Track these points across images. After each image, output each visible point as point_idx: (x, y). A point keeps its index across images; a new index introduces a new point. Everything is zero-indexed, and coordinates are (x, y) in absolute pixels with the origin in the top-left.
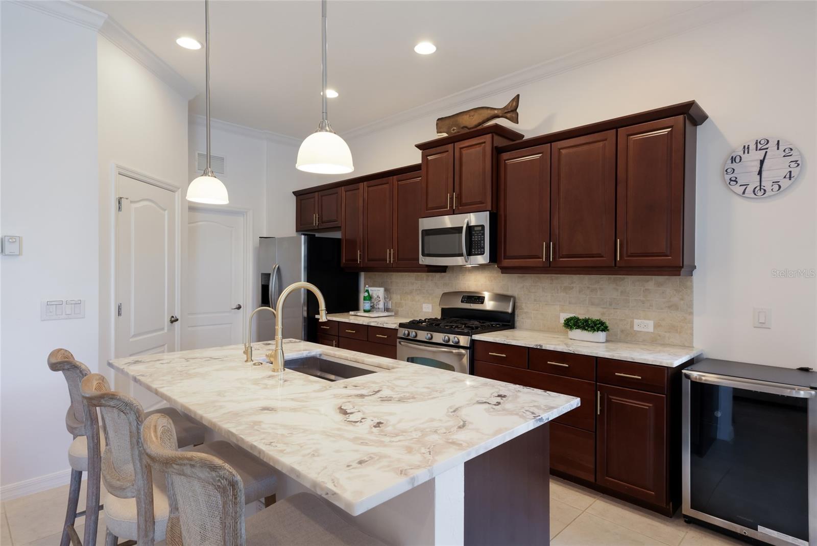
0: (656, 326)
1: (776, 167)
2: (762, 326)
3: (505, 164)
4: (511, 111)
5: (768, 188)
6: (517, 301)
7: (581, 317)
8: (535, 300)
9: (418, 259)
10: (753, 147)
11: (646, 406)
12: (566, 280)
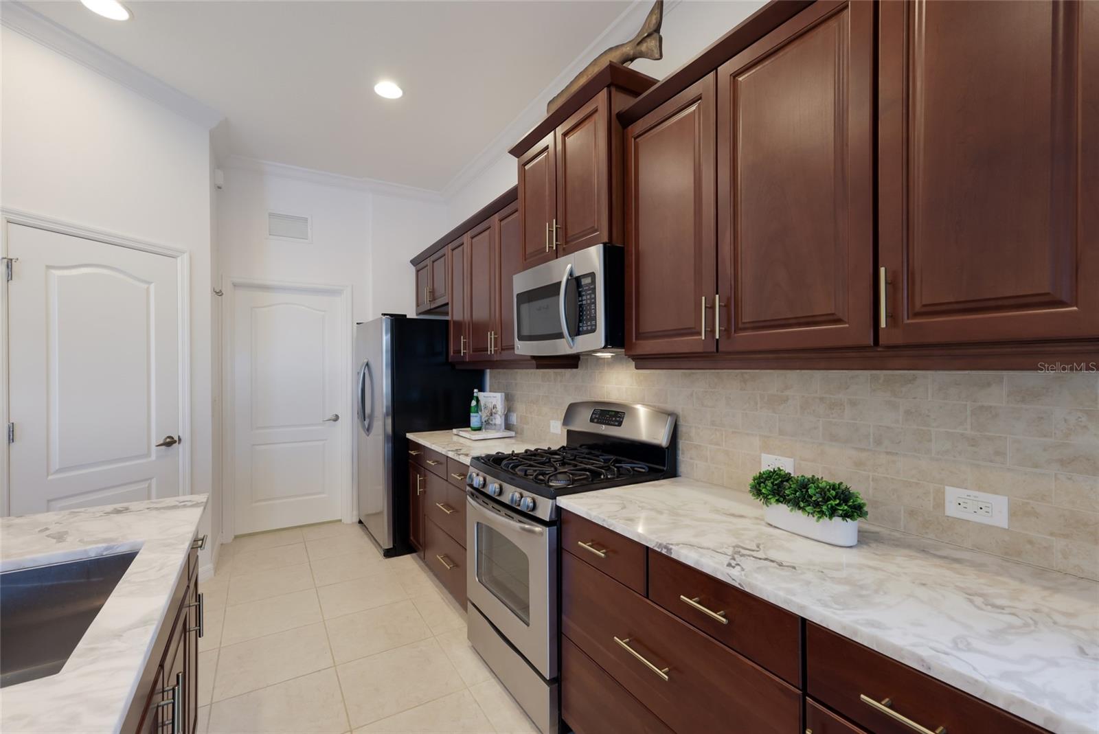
0: (1019, 513)
3: (636, 145)
6: (681, 422)
8: (713, 423)
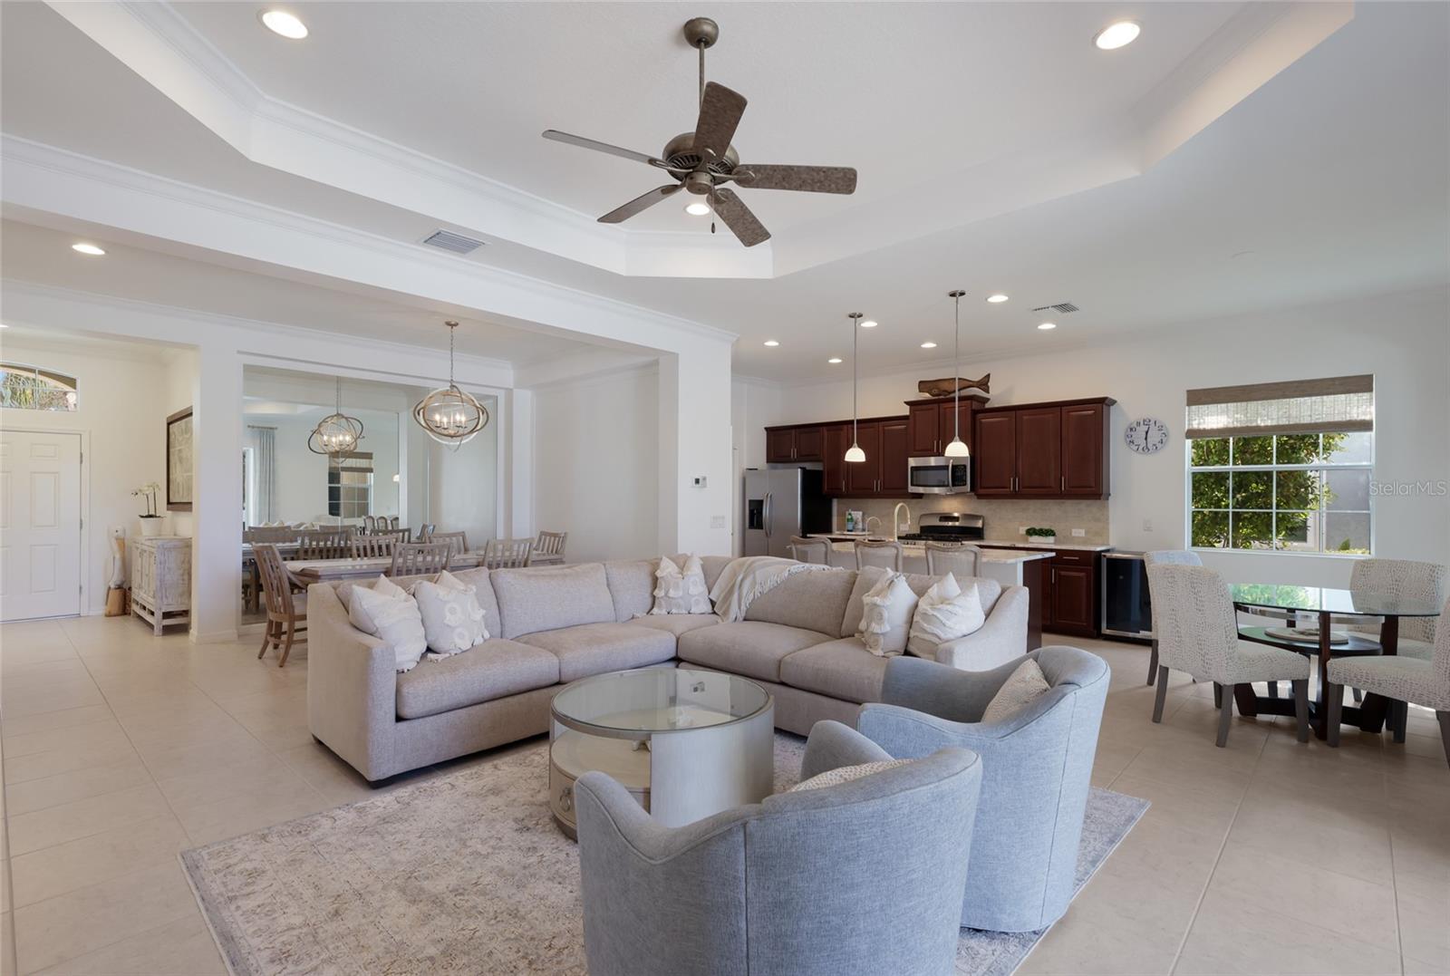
0: (1086, 533)
1: (1154, 436)
2: (1148, 529)
3: (981, 423)
4: (984, 384)
5: (1151, 449)
6: (987, 519)
7: (1037, 528)
8: (1000, 518)
9: (907, 488)
10: (1142, 423)
11: (1082, 574)
12: (1024, 503)
